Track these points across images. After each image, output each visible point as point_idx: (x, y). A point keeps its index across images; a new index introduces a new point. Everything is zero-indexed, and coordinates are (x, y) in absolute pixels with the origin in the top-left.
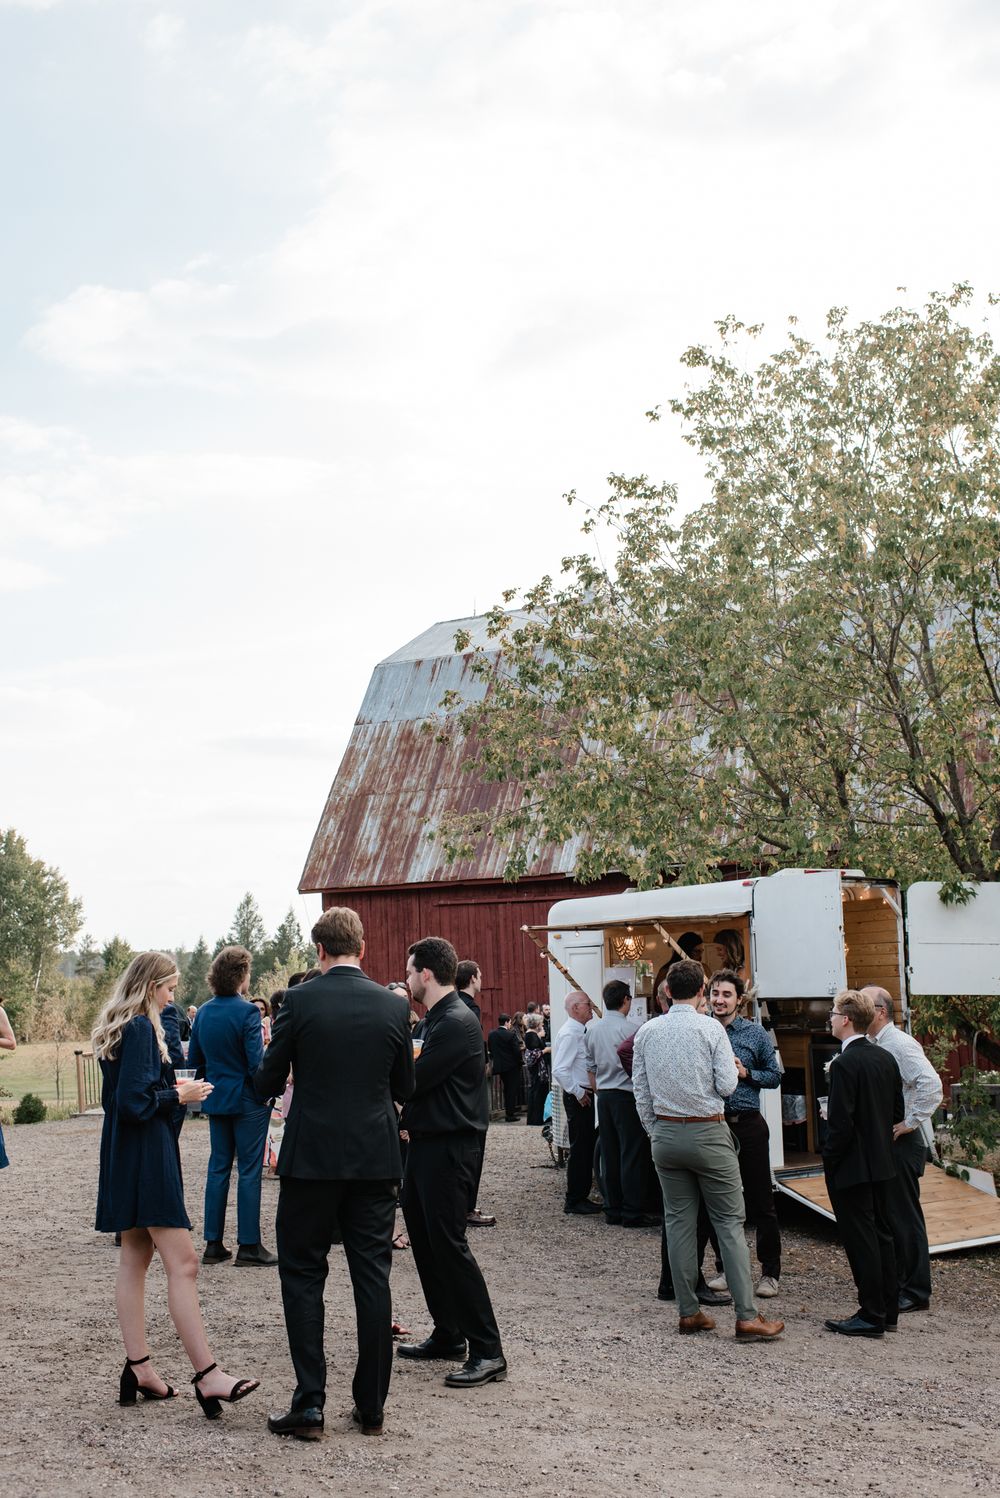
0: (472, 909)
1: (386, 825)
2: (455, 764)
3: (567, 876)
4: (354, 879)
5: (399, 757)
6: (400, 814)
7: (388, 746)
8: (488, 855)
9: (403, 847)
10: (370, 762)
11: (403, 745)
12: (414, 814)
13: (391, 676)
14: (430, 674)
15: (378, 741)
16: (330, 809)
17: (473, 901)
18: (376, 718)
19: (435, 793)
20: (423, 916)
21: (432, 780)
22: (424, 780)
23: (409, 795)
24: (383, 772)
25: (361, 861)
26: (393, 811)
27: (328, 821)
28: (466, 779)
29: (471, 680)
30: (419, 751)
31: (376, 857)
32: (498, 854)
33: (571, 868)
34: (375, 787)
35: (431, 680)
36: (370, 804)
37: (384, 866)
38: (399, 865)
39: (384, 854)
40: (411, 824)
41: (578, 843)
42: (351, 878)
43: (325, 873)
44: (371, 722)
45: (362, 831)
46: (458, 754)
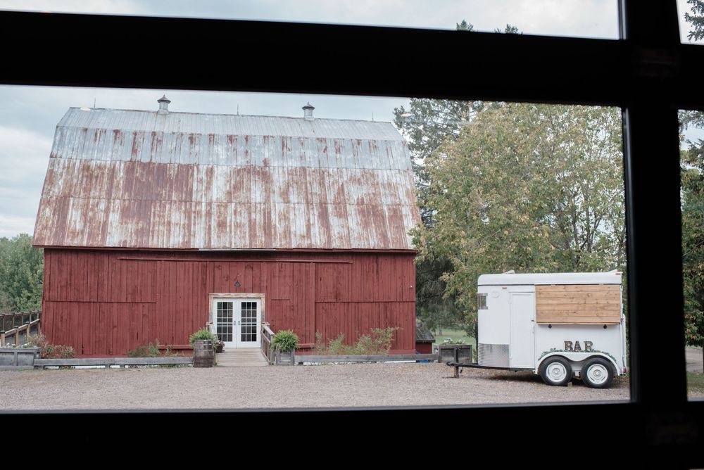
0: (140, 263)
1: (85, 215)
2: (121, 186)
3: (200, 250)
4: (70, 242)
5: (85, 180)
6: (92, 210)
7: (76, 172)
8: (153, 236)
9: (99, 227)
10: (65, 180)
12: (101, 211)
14: (94, 137)
15: (69, 169)
16: (44, 203)
17: (142, 258)
18: (64, 156)
19: (112, 201)
20: (110, 264)
21: (109, 193)
22: (103, 193)
23: (96, 200)
24: (76, 186)
25: (73, 233)
26: (87, 208)
27: (44, 209)
28: (130, 195)
29: (121, 144)
30: (97, 177)
31: (83, 232)
32: (158, 236)
33: (202, 247)
34: (72, 193)
35: (96, 140)
36: (71, 203)
37: (89, 236)
38: (98, 236)
39: (87, 230)
40: (101, 216)
41: (203, 235)
42: (68, 242)
43: (49, 237)
44: (61, 157)
45: (69, 216)
46: (121, 182)
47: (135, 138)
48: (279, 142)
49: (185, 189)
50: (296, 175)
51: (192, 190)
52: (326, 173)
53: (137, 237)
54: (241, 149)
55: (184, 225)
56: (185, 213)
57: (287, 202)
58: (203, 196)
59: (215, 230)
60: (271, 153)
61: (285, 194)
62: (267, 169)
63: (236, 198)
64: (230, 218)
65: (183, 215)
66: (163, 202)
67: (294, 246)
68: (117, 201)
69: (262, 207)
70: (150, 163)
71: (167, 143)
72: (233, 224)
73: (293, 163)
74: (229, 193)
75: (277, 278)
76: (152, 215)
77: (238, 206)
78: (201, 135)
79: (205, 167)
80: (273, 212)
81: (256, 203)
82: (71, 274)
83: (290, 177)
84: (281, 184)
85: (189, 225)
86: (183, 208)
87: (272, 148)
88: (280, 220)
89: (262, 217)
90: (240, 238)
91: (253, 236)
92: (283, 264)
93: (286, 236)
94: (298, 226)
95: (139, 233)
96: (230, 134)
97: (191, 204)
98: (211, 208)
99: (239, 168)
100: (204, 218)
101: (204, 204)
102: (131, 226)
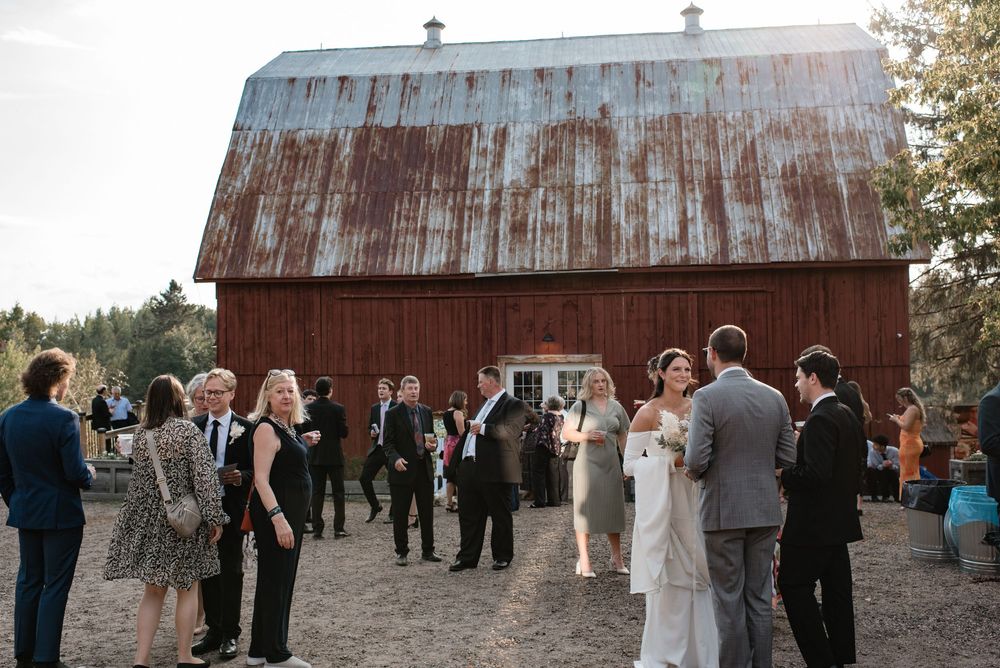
0: (374, 303)
1: (281, 223)
2: (345, 171)
3: (476, 276)
4: (255, 271)
5: (286, 163)
6: (294, 214)
7: (272, 151)
8: (394, 254)
9: (304, 244)
10: (254, 165)
11: (288, 153)
12: (310, 214)
13: (264, 89)
14: (306, 92)
15: (261, 147)
16: (218, 206)
17: (377, 296)
18: (255, 126)
19: (329, 197)
20: (324, 309)
21: (324, 184)
22: (315, 185)
23: (302, 198)
24: (271, 174)
25: (260, 254)
26: (287, 210)
27: (217, 217)
28: (359, 186)
29: (349, 100)
30: (306, 158)
31: (276, 252)
32: (404, 254)
33: (480, 269)
34: (263, 188)
35: (308, 96)
36: (261, 203)
37: (286, 260)
38: (302, 260)
39: (283, 249)
40: (309, 223)
41: (483, 248)
42: (251, 270)
43: (221, 265)
44: (250, 129)
45: (256, 227)
46: (347, 164)
47: (373, 88)
48: (630, 74)
49: (455, 169)
50: (662, 129)
51: (467, 168)
52: (720, 123)
53: (367, 257)
54: (559, 91)
55: (450, 232)
56: (452, 210)
57: (642, 179)
58: (488, 179)
59: (505, 238)
60: (614, 93)
61: (639, 168)
62: (607, 122)
63: (546, 178)
64: (535, 216)
65: (448, 215)
66: (416, 193)
67: (653, 262)
68: (337, 197)
69: (595, 193)
70: (397, 127)
71: (427, 93)
72: (539, 226)
73: (656, 109)
74: (534, 171)
75: (624, 325)
76: (395, 218)
77: (550, 194)
78: (488, 72)
79: (492, 128)
80: (615, 201)
81: (583, 185)
82: (259, 327)
83: (649, 134)
84: (633, 148)
85: (460, 232)
86: (450, 202)
87: (617, 84)
88: (628, 214)
89: (595, 212)
90: (552, 251)
91: (575, 246)
92: (635, 297)
93: (638, 243)
94: (664, 222)
95: (374, 250)
96: (540, 65)
97: (465, 194)
98: (500, 198)
99: (554, 124)
100: (486, 219)
101: (487, 193)
102: (358, 239)
